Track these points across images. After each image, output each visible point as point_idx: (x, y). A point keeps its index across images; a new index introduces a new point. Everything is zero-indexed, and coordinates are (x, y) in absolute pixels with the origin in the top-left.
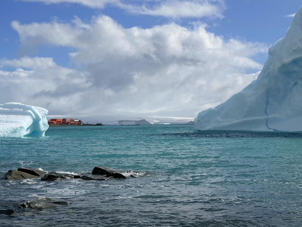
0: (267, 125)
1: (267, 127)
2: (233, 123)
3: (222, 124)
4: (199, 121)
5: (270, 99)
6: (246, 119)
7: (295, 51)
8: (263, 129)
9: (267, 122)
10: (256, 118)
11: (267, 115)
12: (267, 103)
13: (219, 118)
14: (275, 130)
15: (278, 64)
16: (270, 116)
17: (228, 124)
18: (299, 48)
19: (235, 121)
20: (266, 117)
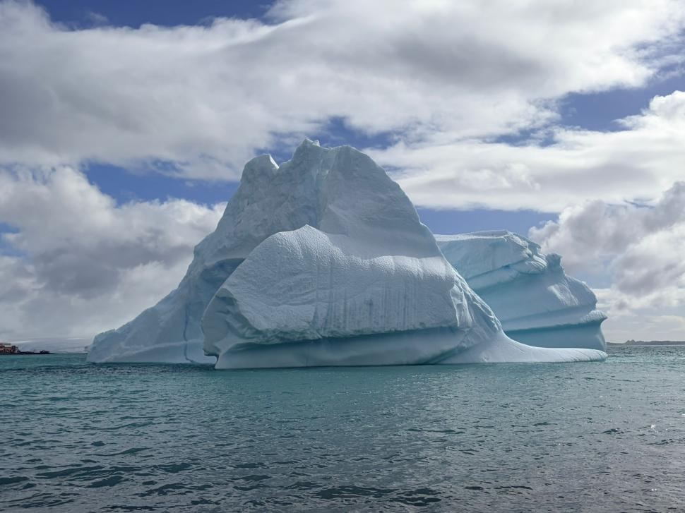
0: (185, 354)
1: (184, 357)
2: (141, 351)
3: (126, 354)
4: (94, 348)
5: (191, 318)
6: (157, 346)
7: (220, 251)
8: (181, 360)
9: (186, 349)
10: (172, 344)
11: (186, 340)
12: (187, 322)
13: (123, 345)
14: (192, 361)
15: (200, 270)
16: (190, 341)
17: (134, 352)
18: (225, 247)
19: (143, 349)
20: (185, 342)
